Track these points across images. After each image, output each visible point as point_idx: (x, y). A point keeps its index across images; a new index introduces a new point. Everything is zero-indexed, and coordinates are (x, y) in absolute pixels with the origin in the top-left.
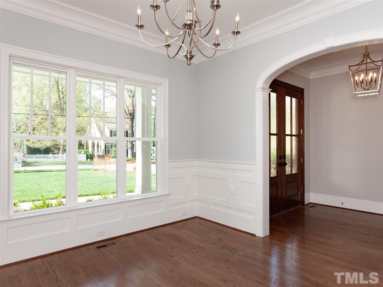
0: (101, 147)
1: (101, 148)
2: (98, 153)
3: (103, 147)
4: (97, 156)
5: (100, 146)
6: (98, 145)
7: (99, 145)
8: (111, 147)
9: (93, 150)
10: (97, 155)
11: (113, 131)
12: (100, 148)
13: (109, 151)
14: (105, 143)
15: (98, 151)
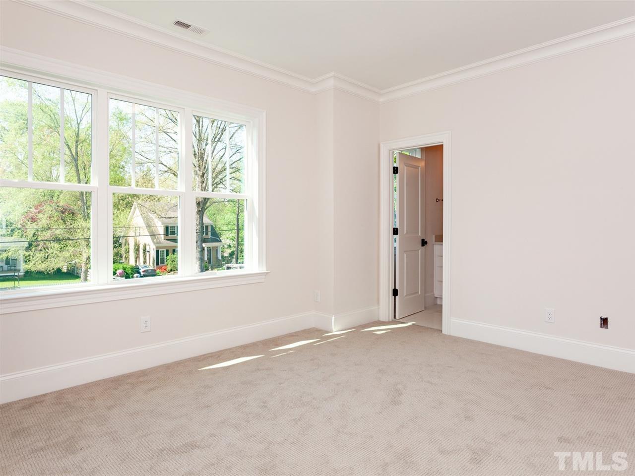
0: (151, 252)
1: (150, 255)
2: (146, 267)
3: (153, 254)
4: (143, 272)
5: (149, 252)
6: (145, 250)
7: (148, 249)
8: (167, 255)
9: (137, 258)
10: (144, 270)
11: (170, 227)
12: (148, 254)
13: (163, 260)
14: (157, 247)
15: (145, 262)
